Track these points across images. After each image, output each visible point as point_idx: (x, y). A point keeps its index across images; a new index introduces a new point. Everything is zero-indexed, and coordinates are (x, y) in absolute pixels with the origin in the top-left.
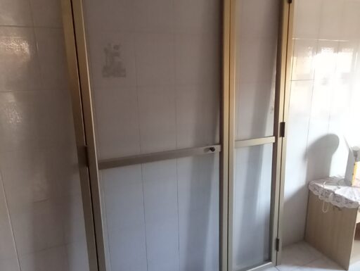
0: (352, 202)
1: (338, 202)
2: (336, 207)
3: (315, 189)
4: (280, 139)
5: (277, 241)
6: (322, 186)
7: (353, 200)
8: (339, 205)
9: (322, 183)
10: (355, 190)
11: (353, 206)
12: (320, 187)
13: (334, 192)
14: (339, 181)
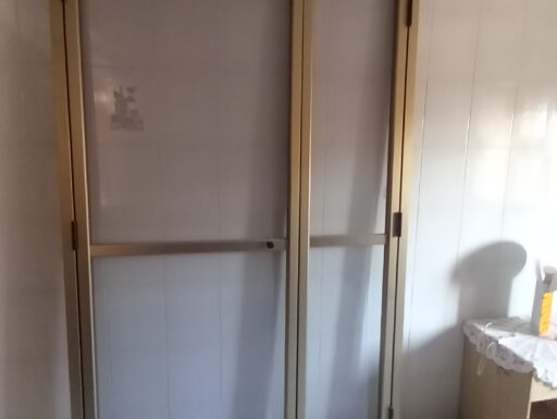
0: (523, 362)
1: (503, 359)
2: (501, 368)
3: (473, 334)
4: (394, 240)
5: (391, 412)
6: (482, 329)
7: (527, 358)
8: (504, 365)
9: (484, 324)
10: (541, 343)
11: (524, 370)
12: (479, 331)
13: (497, 342)
14: (519, 326)
